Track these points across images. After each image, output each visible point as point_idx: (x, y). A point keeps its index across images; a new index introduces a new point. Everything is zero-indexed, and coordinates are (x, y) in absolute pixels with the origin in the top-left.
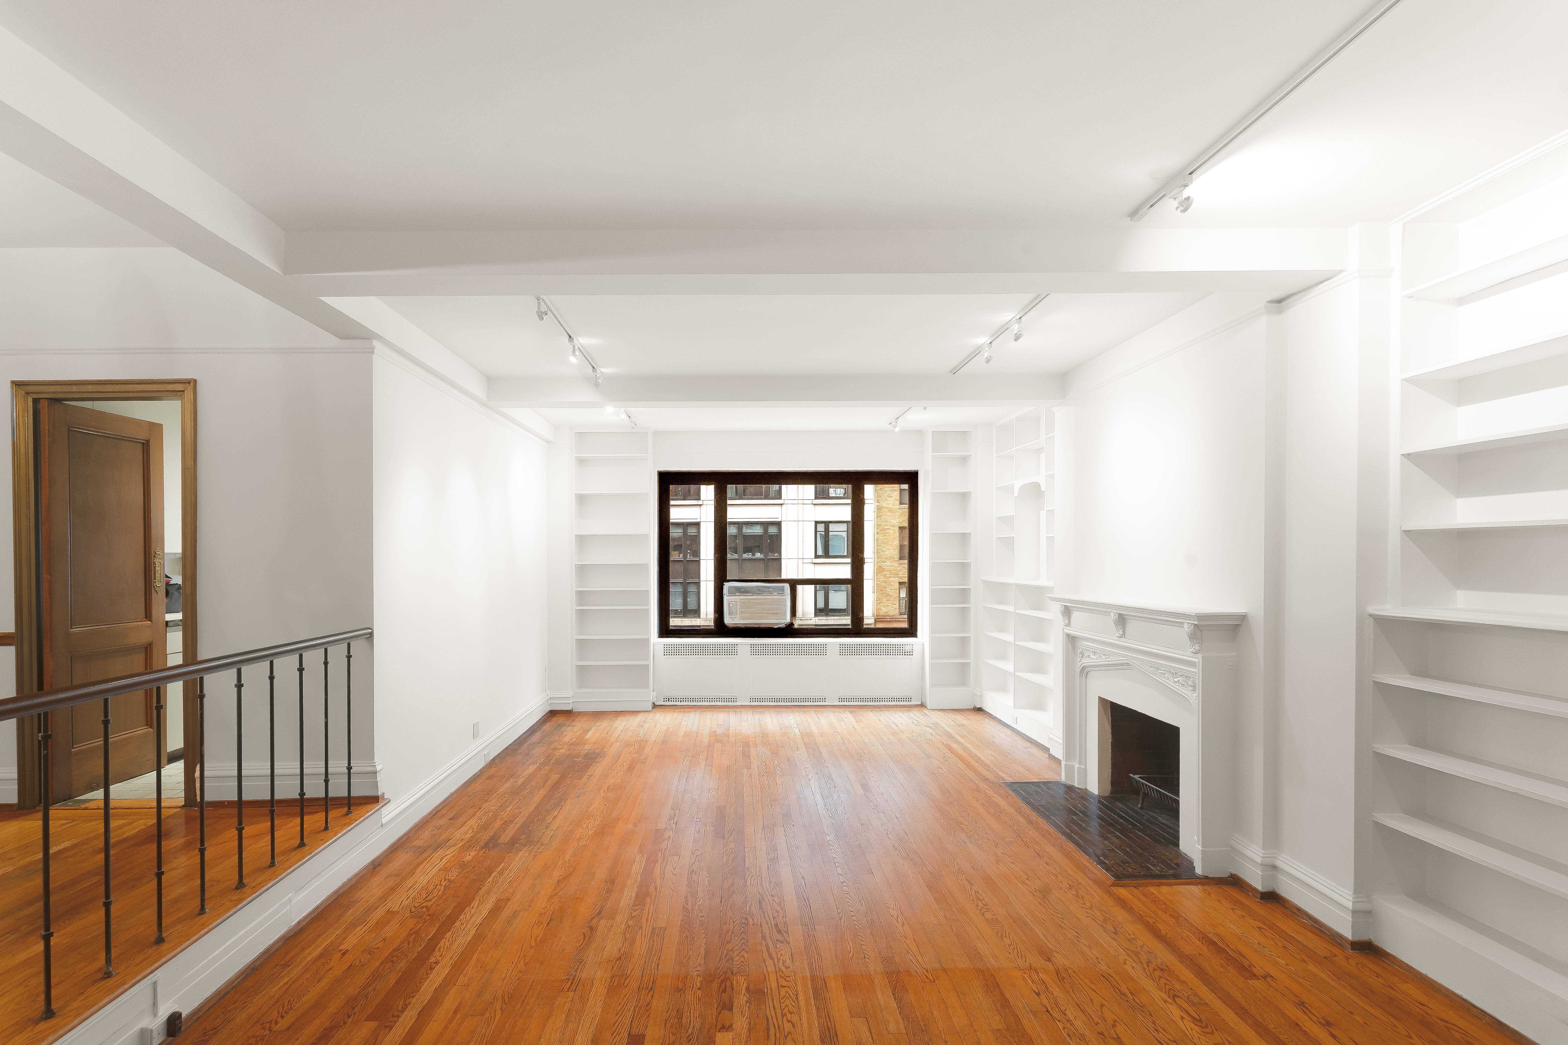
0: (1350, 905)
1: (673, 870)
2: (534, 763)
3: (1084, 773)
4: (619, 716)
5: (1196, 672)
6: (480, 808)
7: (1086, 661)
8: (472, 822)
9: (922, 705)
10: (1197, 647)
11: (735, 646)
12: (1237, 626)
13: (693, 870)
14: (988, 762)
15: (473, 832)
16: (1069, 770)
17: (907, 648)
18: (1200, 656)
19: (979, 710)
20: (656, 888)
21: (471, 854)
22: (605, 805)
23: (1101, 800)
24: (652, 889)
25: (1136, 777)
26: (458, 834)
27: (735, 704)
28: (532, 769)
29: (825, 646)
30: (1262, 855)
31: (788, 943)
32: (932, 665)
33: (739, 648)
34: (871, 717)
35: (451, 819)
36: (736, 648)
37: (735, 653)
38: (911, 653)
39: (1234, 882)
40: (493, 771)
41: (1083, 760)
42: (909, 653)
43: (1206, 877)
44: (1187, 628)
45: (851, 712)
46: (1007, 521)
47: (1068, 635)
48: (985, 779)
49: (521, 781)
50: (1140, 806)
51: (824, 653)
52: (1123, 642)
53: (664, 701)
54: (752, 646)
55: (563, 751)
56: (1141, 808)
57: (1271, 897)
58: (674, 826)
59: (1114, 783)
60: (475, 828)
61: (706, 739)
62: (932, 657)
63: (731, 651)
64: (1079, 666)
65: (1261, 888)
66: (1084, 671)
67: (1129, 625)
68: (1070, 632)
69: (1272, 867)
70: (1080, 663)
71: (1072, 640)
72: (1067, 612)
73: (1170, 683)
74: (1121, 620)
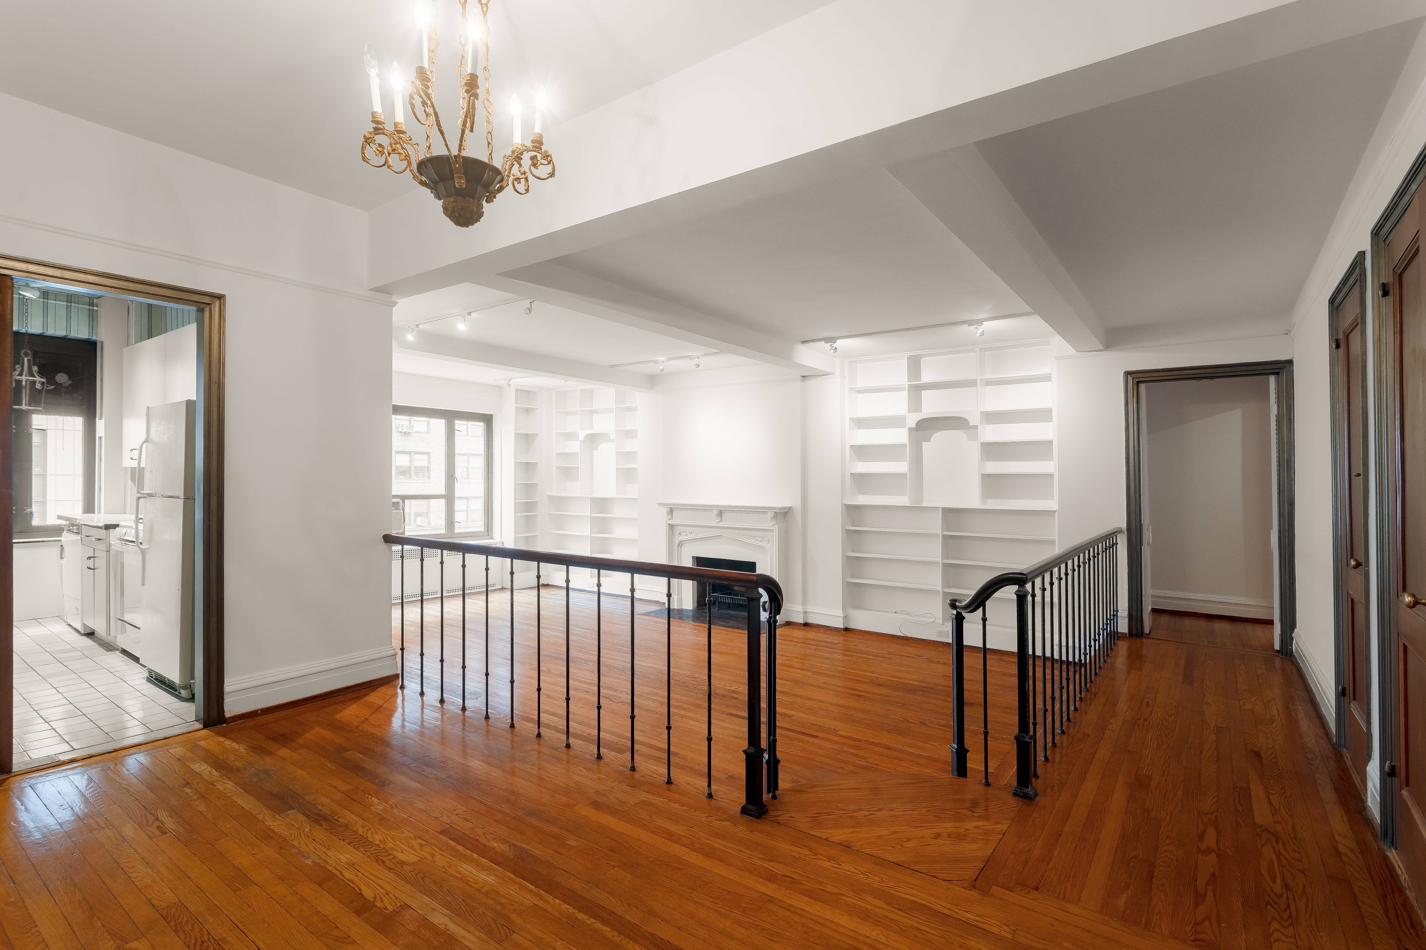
0: (842, 615)
3: (680, 603)
5: (775, 535)
7: (682, 538)
9: (504, 588)
10: (775, 522)
12: (786, 513)
16: (670, 602)
18: (776, 526)
19: (548, 585)
23: (693, 611)
25: (716, 594)
30: (802, 608)
39: (788, 624)
41: (680, 593)
44: (770, 514)
46: (570, 456)
47: (669, 524)
50: (717, 609)
52: (721, 525)
57: (806, 625)
59: (698, 602)
64: (677, 542)
65: (802, 622)
66: (681, 544)
67: (725, 516)
68: (672, 522)
69: (805, 612)
70: (677, 539)
71: (671, 527)
72: (671, 511)
73: (753, 541)
74: (721, 513)
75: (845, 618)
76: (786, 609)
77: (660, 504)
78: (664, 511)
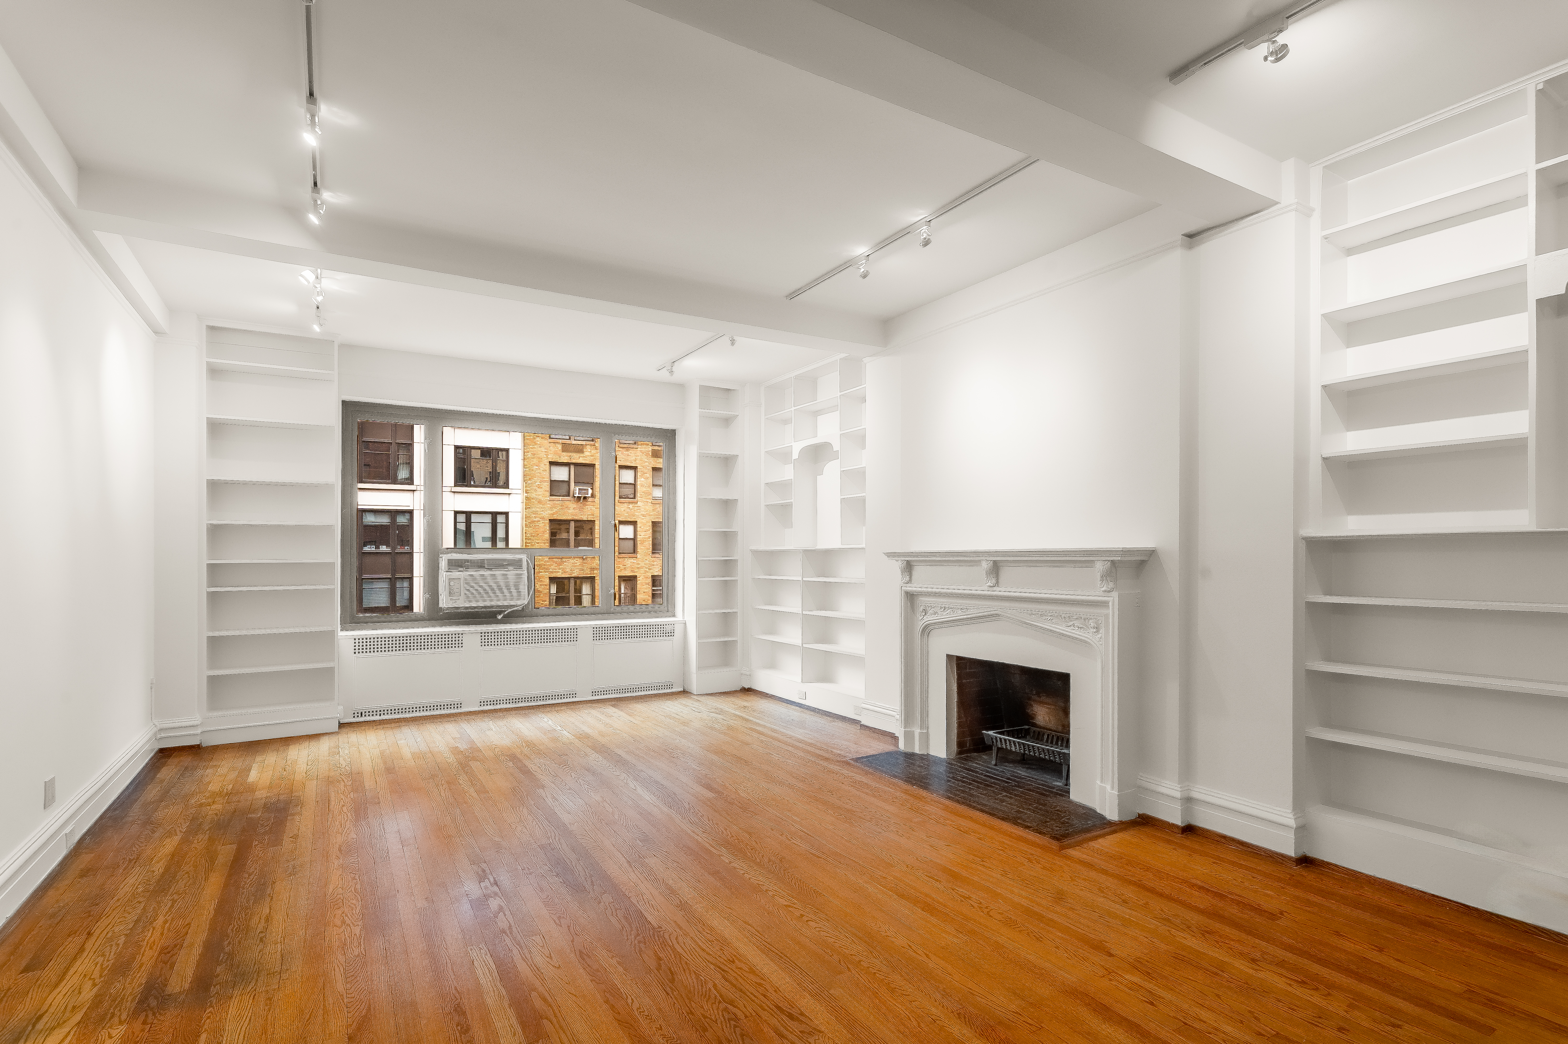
0: (1291, 824)
1: (548, 960)
2: (170, 834)
3: (925, 738)
4: (289, 745)
5: (1113, 613)
6: (89, 934)
7: (930, 618)
8: (83, 965)
9: (685, 693)
10: (1111, 585)
11: (460, 635)
12: (1142, 563)
13: (581, 952)
14: (810, 741)
15: (94, 985)
16: (909, 736)
17: (668, 628)
18: (1115, 594)
19: (747, 691)
20: (545, 1000)
21: (114, 1032)
22: (354, 879)
23: (949, 763)
24: (538, 1003)
25: (991, 733)
26: (58, 998)
27: (459, 711)
28: (170, 845)
29: (575, 630)
30: (1180, 790)
31: (820, 1032)
32: (700, 646)
33: (466, 639)
34: (640, 708)
35: (26, 970)
36: (460, 639)
37: (461, 645)
38: (672, 634)
39: (1144, 822)
40: (86, 859)
41: (924, 724)
42: (667, 635)
43: (1121, 823)
44: (1100, 566)
45: (613, 706)
46: (783, 487)
47: (907, 593)
48: (827, 759)
49: (158, 868)
50: (994, 762)
51: (575, 639)
52: (998, 592)
53: (354, 717)
54: (483, 634)
55: (217, 807)
56: (996, 765)
57: (1191, 831)
58: (496, 889)
59: (960, 744)
60: (96, 974)
61: (451, 759)
62: (699, 636)
63: (454, 642)
64: (920, 625)
65: (1178, 821)
66: (926, 630)
67: (1006, 573)
68: (910, 588)
69: (1188, 801)
70: (921, 621)
71: (911, 598)
72: (909, 568)
73: (1061, 628)
74: (996, 569)
75: (1303, 830)
76: (1139, 787)
77: (891, 555)
78: (896, 566)
